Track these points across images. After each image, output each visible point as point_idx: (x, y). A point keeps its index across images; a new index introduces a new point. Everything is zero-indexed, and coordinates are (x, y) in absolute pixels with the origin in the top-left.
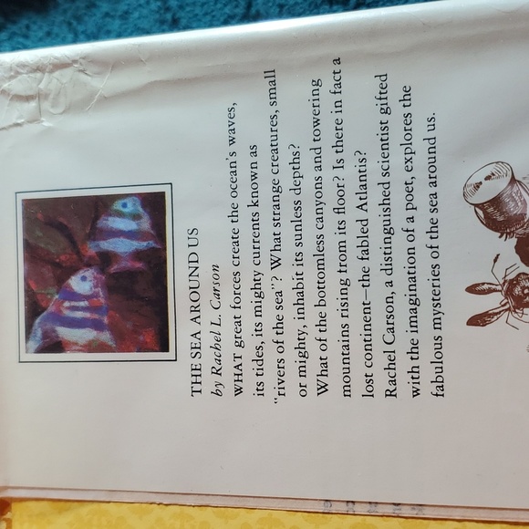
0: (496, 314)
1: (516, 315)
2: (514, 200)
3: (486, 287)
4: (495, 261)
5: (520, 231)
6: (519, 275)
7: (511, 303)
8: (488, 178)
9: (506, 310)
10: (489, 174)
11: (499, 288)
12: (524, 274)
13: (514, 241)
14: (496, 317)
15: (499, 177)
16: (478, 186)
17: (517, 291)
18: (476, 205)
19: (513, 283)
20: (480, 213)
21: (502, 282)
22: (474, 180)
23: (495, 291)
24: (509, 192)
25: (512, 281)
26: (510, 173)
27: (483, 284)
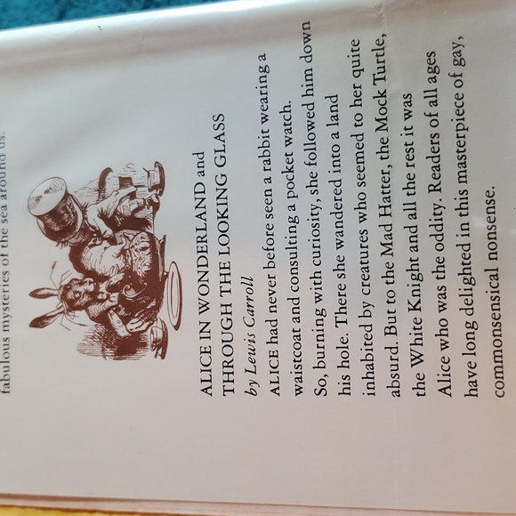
0: (53, 316)
1: (68, 317)
2: (68, 212)
3: (45, 292)
4: (53, 267)
5: (73, 240)
6: (71, 281)
7: (65, 306)
8: (47, 192)
9: (61, 313)
10: (48, 188)
11: (56, 292)
12: (76, 280)
13: (67, 250)
14: (52, 319)
15: (55, 191)
16: (38, 199)
17: (70, 295)
18: (38, 217)
19: (67, 288)
20: (41, 223)
21: (58, 287)
22: (36, 194)
23: (52, 295)
24: (64, 205)
25: (66, 286)
26: (64, 188)
27: (43, 289)
